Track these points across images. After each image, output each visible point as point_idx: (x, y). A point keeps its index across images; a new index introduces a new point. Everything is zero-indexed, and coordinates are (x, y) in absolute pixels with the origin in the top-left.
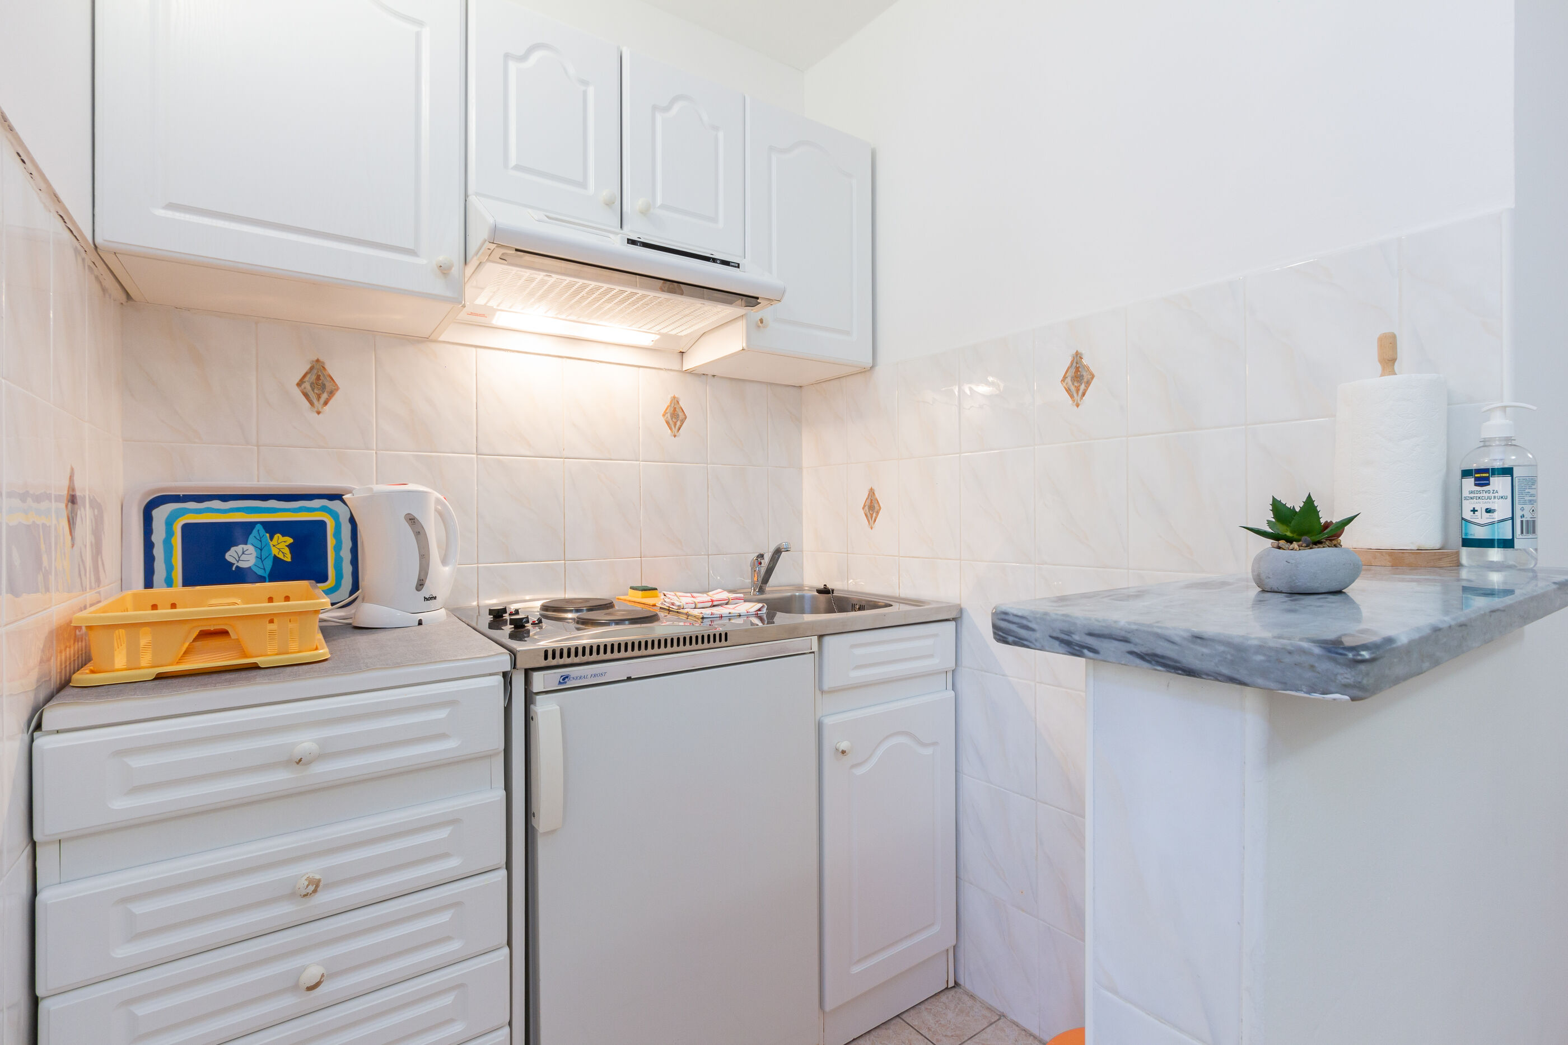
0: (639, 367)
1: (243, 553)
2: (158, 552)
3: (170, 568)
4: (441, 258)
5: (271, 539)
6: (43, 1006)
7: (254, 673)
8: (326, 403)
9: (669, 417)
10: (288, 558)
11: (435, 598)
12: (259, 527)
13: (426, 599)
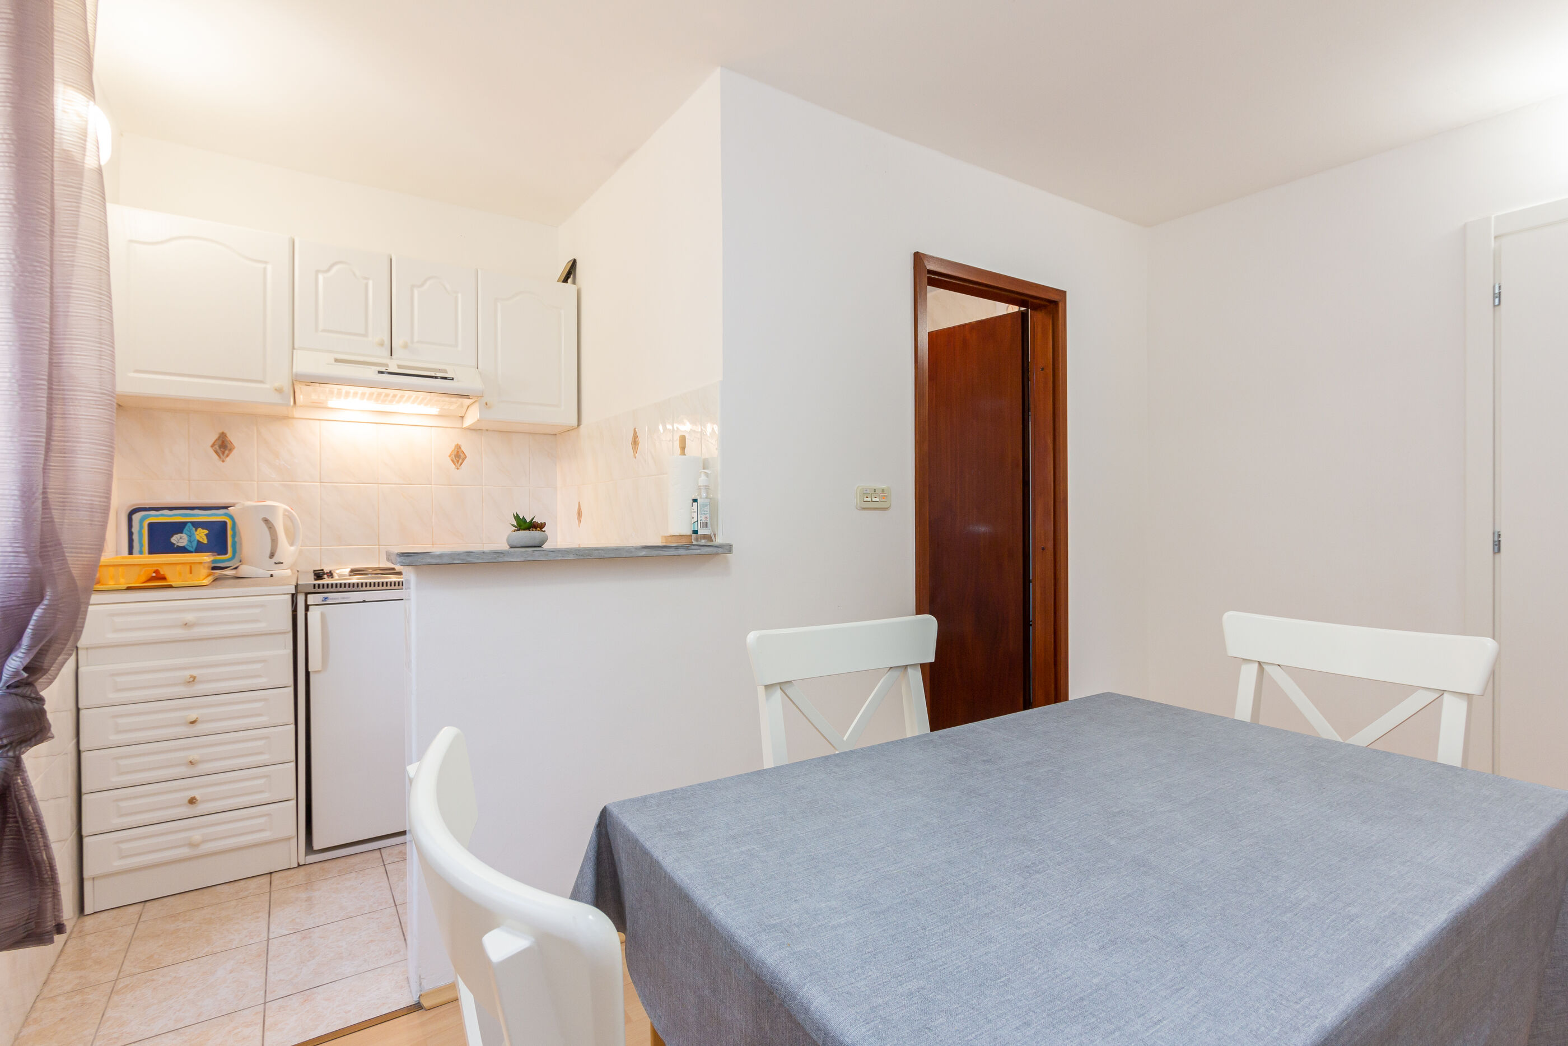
0: (431, 427)
1: (181, 538)
2: (135, 537)
3: (141, 545)
4: (277, 385)
5: (196, 530)
6: (82, 712)
7: (170, 589)
8: (227, 456)
9: (454, 457)
10: (205, 541)
11: (282, 563)
12: (189, 524)
13: (276, 563)
